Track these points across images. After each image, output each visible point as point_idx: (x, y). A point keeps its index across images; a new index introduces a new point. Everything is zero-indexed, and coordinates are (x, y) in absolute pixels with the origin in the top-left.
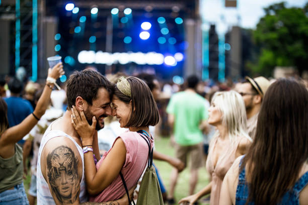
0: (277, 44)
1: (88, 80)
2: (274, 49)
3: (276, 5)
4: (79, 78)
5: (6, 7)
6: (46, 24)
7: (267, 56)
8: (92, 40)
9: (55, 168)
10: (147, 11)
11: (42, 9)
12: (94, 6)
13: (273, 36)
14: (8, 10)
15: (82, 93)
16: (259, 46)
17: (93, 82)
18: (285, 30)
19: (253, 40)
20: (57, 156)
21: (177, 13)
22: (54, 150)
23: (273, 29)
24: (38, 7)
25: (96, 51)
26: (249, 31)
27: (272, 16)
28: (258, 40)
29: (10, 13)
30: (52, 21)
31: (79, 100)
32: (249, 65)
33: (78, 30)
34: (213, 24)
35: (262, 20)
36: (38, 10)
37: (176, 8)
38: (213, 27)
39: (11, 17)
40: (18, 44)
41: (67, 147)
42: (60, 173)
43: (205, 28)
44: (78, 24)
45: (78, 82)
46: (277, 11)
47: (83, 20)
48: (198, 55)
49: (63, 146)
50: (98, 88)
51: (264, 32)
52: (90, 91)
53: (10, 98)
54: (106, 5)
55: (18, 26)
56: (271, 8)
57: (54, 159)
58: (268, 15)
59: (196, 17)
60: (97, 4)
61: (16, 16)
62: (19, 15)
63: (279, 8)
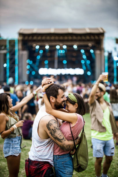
5: (2, 46)
6: (22, 55)
8: (46, 62)
9: (53, 130)
11: (20, 47)
12: (47, 44)
14: (3, 48)
20: (52, 124)
21: (91, 47)
25: (48, 68)
29: (4, 49)
30: (25, 53)
31: (51, 98)
33: (39, 57)
34: (110, 52)
36: (18, 48)
37: (90, 44)
38: (110, 54)
39: (4, 52)
40: (8, 66)
42: (55, 131)
43: (106, 54)
44: (38, 54)
47: (41, 52)
55: (8, 56)
59: (101, 49)
60: (48, 44)
61: (7, 51)
62: (9, 50)
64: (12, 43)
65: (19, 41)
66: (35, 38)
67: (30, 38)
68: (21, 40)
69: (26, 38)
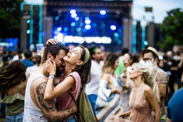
0: (175, 32)
2: (173, 35)
3: (174, 10)
6: (47, 21)
7: (169, 39)
9: (42, 94)
11: (45, 13)
13: (173, 27)
14: (26, 13)
15: (51, 51)
16: (165, 33)
18: (179, 24)
19: (161, 31)
20: (42, 87)
21: (118, 15)
22: (40, 84)
23: (172, 24)
26: (159, 25)
27: (172, 17)
28: (164, 30)
29: (27, 15)
30: (50, 19)
31: (49, 55)
32: (159, 44)
34: (139, 21)
35: (166, 19)
36: (43, 13)
37: (118, 12)
38: (139, 23)
39: (28, 17)
40: (31, 32)
43: (135, 23)
46: (174, 14)
48: (130, 38)
49: (44, 82)
50: (59, 49)
51: (168, 25)
52: (55, 50)
55: (32, 22)
56: (171, 12)
57: (40, 89)
58: (170, 16)
59: (130, 17)
61: (31, 17)
62: (33, 16)
63: (176, 12)
64: (36, 9)
65: (43, 6)
66: (60, 4)
67: (56, 4)
68: (46, 6)
69: (51, 3)
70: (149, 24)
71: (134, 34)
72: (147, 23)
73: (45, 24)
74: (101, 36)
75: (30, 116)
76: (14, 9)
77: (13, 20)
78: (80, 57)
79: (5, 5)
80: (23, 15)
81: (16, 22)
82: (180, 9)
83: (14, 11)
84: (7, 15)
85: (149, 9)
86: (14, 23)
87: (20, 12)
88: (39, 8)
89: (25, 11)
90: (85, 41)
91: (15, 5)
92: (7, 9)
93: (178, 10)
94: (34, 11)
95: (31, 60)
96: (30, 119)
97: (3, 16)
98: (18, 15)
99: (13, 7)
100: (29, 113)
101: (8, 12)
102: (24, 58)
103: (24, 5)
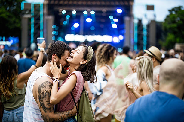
0: (176, 30)
1: (60, 45)
2: (175, 33)
3: (176, 8)
4: (55, 44)
6: (48, 20)
7: (171, 37)
9: (43, 93)
10: (103, 12)
11: (46, 11)
13: (175, 25)
14: (27, 12)
15: (56, 52)
16: (166, 31)
17: (63, 46)
18: (181, 22)
19: (163, 29)
23: (174, 22)
24: (44, 10)
25: (75, 34)
26: (161, 23)
27: (174, 14)
28: (165, 28)
29: (28, 14)
30: (51, 18)
31: (54, 56)
32: (160, 42)
33: (65, 23)
34: (140, 19)
35: (168, 16)
36: (44, 12)
38: (140, 21)
39: (29, 16)
40: (32, 31)
41: (49, 82)
42: (46, 96)
43: (136, 21)
44: (65, 19)
45: (54, 46)
46: (176, 12)
47: (68, 17)
48: (132, 36)
50: (65, 50)
51: (169, 23)
52: (61, 51)
53: (26, 59)
54: (80, 9)
55: (33, 21)
56: (173, 10)
57: (43, 88)
58: (171, 14)
59: (131, 16)
60: (75, 9)
61: (32, 16)
62: (33, 14)
63: (178, 10)
64: (37, 8)
65: (44, 5)
66: (61, 2)
67: (56, 2)
68: (47, 4)
69: (52, 2)
70: (150, 22)
71: (136, 32)
72: (149, 21)
73: (46, 22)
74: (102, 34)
75: (32, 115)
76: (15, 8)
77: (14, 19)
78: (82, 56)
79: (5, 4)
80: (23, 14)
81: (17, 21)
82: (182, 7)
83: (14, 10)
84: (8, 14)
85: (150, 8)
86: (15, 22)
87: (21, 11)
88: (40, 7)
89: (25, 10)
90: (86, 40)
91: (15, 4)
92: (8, 8)
93: (179, 8)
94: (34, 10)
95: (32, 59)
96: (32, 118)
97: (4, 15)
98: (18, 13)
99: (14, 6)
100: (31, 112)
101: (9, 11)
102: (25, 56)
103: (25, 4)
